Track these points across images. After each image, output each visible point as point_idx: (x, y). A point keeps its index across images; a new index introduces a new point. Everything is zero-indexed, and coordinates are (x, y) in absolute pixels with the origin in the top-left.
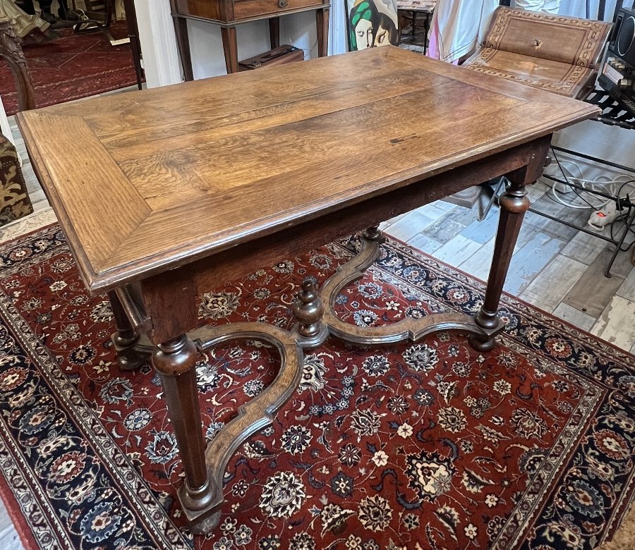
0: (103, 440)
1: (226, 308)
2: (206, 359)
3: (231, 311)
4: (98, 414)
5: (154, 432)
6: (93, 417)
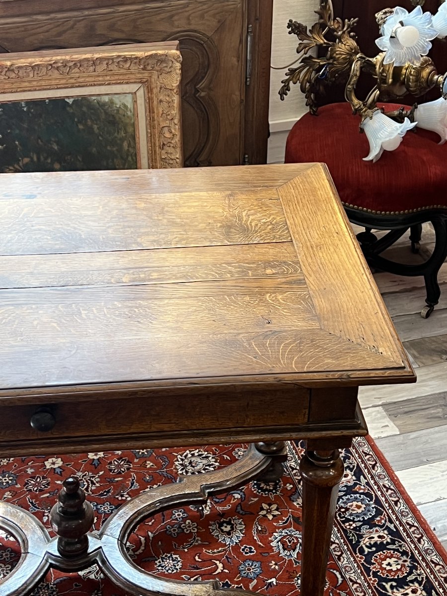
5: (296, 563)
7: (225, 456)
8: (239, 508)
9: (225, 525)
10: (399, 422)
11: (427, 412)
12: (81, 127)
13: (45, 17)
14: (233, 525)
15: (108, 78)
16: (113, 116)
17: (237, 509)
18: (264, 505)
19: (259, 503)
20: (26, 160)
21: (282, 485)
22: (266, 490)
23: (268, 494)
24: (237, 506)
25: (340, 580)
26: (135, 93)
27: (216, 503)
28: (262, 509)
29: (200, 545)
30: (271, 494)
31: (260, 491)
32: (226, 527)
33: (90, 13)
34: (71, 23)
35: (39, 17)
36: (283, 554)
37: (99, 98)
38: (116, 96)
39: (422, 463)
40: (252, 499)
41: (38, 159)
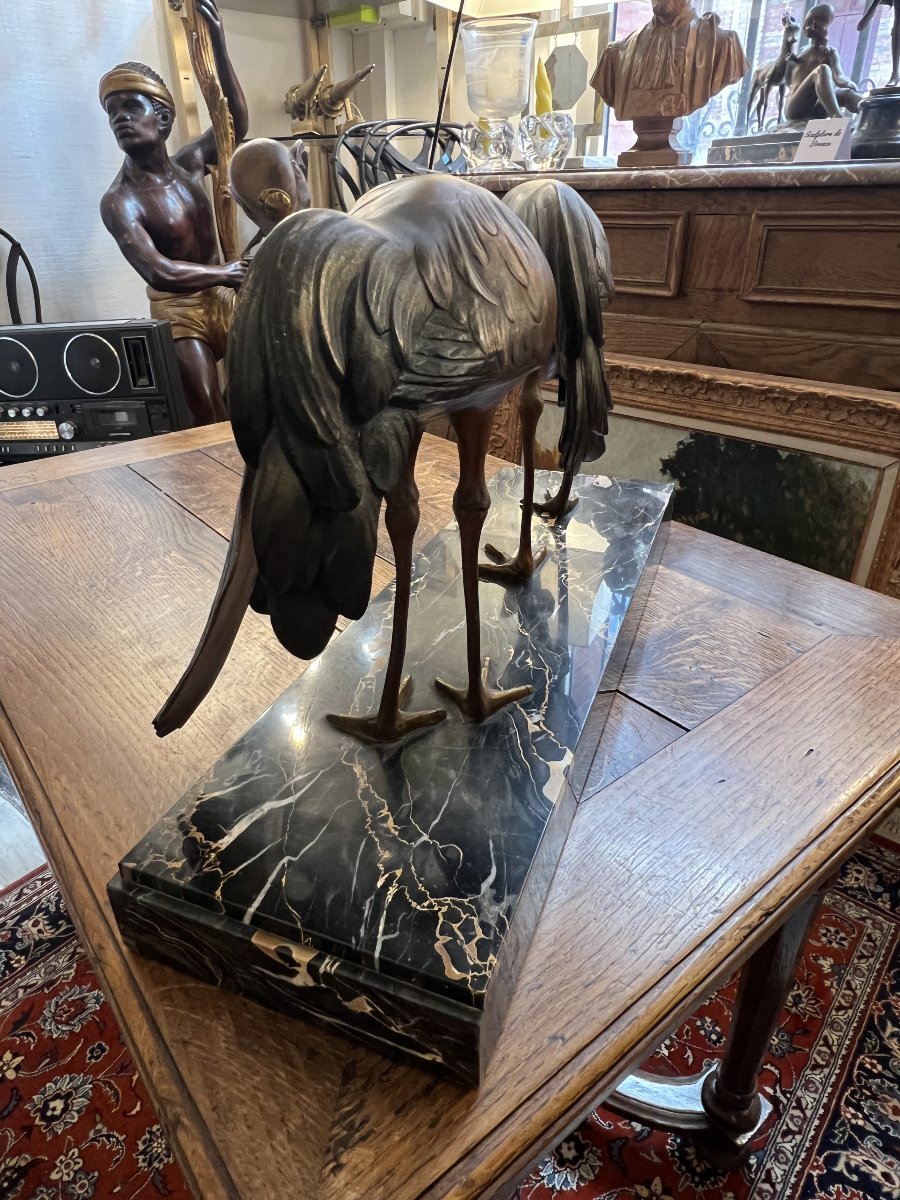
7: (689, 1053)
8: (619, 1143)
9: (572, 1144)
12: (788, 495)
13: (797, 334)
14: (582, 1157)
15: (847, 434)
16: (840, 495)
17: (614, 1141)
18: (657, 1182)
19: (655, 1170)
20: (704, 515)
21: (721, 1185)
22: (688, 1164)
23: (683, 1173)
24: (620, 1139)
26: (884, 469)
28: (648, 1184)
30: (687, 1177)
31: (677, 1154)
32: (569, 1149)
33: (869, 339)
34: (833, 349)
35: (790, 332)
37: (827, 462)
38: (855, 467)
40: (652, 1152)
41: (720, 519)
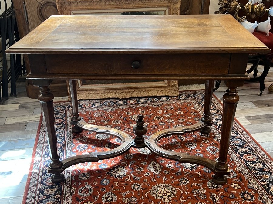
0: (236, 160)
1: (161, 188)
2: (184, 169)
3: (159, 185)
4: (238, 168)
5: (215, 155)
6: (240, 168)
9: (190, 144)
10: (251, 121)
11: (261, 119)
14: (193, 144)
15: (157, 5)
19: (202, 139)
21: (210, 135)
23: (205, 137)
24: (194, 139)
25: (231, 160)
26: (165, 11)
27: (187, 138)
29: (181, 148)
31: (202, 136)
36: (210, 152)
37: (154, 12)
38: (159, 12)
39: (260, 132)
40: (199, 138)
